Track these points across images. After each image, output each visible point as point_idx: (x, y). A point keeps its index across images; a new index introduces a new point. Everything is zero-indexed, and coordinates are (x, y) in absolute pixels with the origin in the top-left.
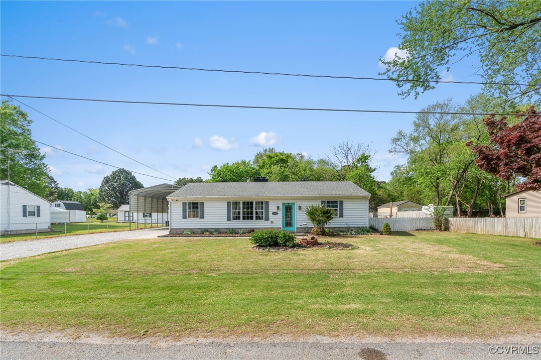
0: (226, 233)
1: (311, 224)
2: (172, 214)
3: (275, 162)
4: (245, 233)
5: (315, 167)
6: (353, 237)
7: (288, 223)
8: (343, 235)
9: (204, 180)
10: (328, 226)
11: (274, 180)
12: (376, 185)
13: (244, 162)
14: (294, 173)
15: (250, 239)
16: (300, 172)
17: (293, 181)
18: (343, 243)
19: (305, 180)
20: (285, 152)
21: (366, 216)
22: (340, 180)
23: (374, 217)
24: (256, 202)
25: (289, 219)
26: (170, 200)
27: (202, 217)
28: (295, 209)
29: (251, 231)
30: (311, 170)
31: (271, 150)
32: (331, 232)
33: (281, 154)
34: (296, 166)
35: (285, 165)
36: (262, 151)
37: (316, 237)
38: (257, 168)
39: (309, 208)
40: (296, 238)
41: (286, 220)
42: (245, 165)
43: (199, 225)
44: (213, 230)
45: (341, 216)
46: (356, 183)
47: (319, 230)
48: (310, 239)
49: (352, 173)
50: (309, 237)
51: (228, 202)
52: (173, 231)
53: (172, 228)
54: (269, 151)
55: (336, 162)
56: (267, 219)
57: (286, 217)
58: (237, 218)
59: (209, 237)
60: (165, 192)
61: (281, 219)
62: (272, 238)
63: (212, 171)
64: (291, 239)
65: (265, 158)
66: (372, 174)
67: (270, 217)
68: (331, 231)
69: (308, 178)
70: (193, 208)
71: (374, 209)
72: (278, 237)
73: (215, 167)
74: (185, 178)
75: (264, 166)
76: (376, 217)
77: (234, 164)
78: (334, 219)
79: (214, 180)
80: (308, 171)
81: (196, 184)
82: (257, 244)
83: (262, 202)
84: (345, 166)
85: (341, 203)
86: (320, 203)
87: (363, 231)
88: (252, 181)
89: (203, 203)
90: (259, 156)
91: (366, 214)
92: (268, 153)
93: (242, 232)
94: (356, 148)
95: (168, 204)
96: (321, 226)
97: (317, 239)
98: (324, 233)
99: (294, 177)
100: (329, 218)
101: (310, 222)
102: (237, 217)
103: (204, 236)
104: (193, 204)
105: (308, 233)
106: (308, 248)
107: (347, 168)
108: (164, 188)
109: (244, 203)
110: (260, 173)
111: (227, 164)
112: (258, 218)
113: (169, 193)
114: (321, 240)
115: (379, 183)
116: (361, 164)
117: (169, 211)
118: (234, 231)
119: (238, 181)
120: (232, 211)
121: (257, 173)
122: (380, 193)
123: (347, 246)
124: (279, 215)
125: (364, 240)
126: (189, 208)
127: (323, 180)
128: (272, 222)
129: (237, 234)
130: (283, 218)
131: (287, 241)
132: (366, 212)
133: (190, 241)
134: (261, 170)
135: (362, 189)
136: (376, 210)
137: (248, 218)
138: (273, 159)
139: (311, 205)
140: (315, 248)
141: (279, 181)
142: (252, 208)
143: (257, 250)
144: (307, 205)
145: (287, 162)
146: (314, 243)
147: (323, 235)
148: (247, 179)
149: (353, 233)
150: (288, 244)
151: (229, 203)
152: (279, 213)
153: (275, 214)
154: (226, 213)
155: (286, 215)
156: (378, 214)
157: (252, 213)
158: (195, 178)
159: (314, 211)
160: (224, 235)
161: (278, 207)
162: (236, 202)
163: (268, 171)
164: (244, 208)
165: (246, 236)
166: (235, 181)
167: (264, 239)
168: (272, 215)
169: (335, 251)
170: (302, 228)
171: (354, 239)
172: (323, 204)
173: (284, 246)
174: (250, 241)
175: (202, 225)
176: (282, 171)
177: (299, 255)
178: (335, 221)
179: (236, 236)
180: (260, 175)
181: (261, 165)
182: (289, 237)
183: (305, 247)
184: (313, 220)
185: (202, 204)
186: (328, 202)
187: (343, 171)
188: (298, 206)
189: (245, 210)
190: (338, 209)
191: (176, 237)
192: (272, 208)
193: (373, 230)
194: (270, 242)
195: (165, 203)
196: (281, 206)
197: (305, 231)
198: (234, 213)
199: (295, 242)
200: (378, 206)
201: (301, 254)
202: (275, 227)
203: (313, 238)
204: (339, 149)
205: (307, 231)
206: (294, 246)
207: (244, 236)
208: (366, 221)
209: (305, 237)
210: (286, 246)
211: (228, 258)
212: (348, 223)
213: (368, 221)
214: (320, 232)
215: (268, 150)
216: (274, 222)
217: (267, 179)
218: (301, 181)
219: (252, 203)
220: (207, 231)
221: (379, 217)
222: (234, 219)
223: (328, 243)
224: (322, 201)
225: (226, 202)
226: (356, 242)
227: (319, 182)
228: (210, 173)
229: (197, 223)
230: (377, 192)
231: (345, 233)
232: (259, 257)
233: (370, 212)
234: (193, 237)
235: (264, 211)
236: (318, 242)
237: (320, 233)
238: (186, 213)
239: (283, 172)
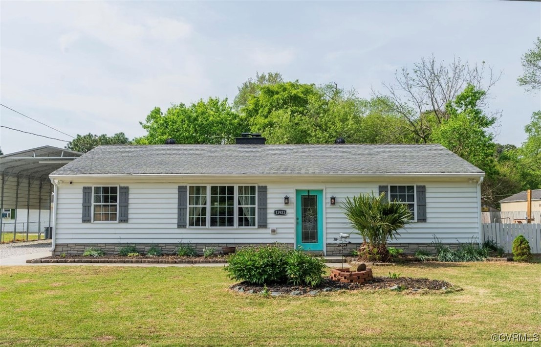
0: (174, 254)
1: (357, 237)
2: (60, 211)
3: (281, 101)
4: (216, 255)
5: (365, 114)
6: (449, 266)
7: (309, 235)
8: (428, 260)
9: (130, 140)
10: (394, 241)
11: (279, 140)
12: (495, 154)
13: (214, 103)
14: (320, 126)
15: (226, 269)
16: (333, 124)
17: (318, 142)
18: (426, 280)
19: (343, 142)
20: (301, 82)
21: (476, 220)
22: (417, 141)
23: (492, 221)
24: (240, 188)
25: (309, 225)
26: (56, 181)
27: (124, 219)
28: (324, 203)
29: (229, 250)
30: (358, 121)
31: (274, 78)
32: (401, 254)
33: (293, 85)
34: (325, 111)
35: (301, 109)
36: (255, 80)
37: (369, 265)
38: (243, 115)
39: (352, 201)
40: (325, 267)
41: (304, 228)
42: (218, 109)
43: (118, 236)
44: (147, 248)
45: (423, 219)
46: (453, 148)
47: (376, 250)
48: (356, 269)
49: (443, 127)
50: (353, 265)
51: (180, 188)
52: (60, 249)
53: (59, 242)
54: (269, 80)
55: (410, 104)
56: (263, 225)
57: (304, 221)
58: (199, 221)
59: (137, 262)
60: (47, 165)
61: (294, 226)
62: (273, 265)
63: (148, 120)
64: (316, 269)
65: (260, 94)
66: (488, 130)
67: (269, 221)
68: (401, 251)
69: (349, 137)
70: (106, 199)
71: (492, 204)
72: (287, 263)
73: (157, 111)
74: (90, 136)
75: (257, 111)
76: (497, 221)
77: (194, 106)
78: (406, 226)
79: (152, 140)
80: (351, 122)
81: (114, 148)
82: (242, 280)
83: (253, 188)
84: (428, 112)
85: (422, 190)
86: (377, 191)
87: (470, 252)
88: (230, 142)
89: (127, 188)
90: (248, 90)
91: (476, 215)
92: (267, 84)
93: (208, 252)
94: (451, 75)
95: (51, 190)
96: (379, 241)
97: (370, 271)
98: (385, 258)
99: (319, 134)
100: (397, 223)
101: (356, 231)
102: (198, 219)
103: (128, 262)
104: (106, 190)
105: (353, 256)
106: (352, 288)
107: (432, 116)
108: (45, 155)
109: (214, 189)
110: (248, 125)
111: (182, 105)
112: (244, 222)
113: (56, 167)
114: (380, 271)
115: (500, 149)
116: (464, 107)
117: (53, 205)
118: (192, 250)
119: (203, 142)
120: (188, 206)
121: (243, 125)
122: (504, 169)
123: (435, 285)
124: (288, 216)
125: (474, 273)
126: (97, 199)
127: (382, 141)
128: (273, 231)
129: (199, 256)
130: (297, 223)
131: (305, 273)
132: (475, 210)
133: (96, 271)
134: (252, 120)
135: (466, 162)
136: (498, 207)
137: (222, 223)
138: (276, 96)
139: (357, 196)
140: (368, 289)
141: (288, 143)
142: (231, 199)
143: (241, 292)
144: (348, 194)
145: (306, 102)
146: (365, 279)
147: (384, 261)
148: (221, 138)
149: (449, 256)
150: (308, 279)
151: (182, 190)
152: (288, 211)
153: (280, 213)
154: (176, 211)
155: (304, 216)
156: (502, 216)
157: (231, 212)
158: (110, 134)
159: (364, 209)
160: (170, 259)
161: (287, 198)
162: (198, 188)
163: (266, 121)
164: (213, 200)
165: (217, 262)
166: (197, 142)
167: (257, 268)
168: (273, 216)
169: (410, 297)
170: (339, 245)
171: (451, 271)
172: (383, 193)
173: (300, 284)
174: (227, 273)
175: (122, 236)
176: (296, 121)
177: (332, 304)
178: (409, 231)
179: (196, 262)
180: (249, 130)
181: (251, 108)
182: (311, 264)
183: (345, 287)
184: (362, 227)
185: (125, 190)
186: (393, 188)
187: (424, 121)
188: (330, 196)
189: (217, 205)
190: (415, 203)
191: (65, 262)
192: (274, 201)
193: (491, 250)
194: (270, 275)
195: (46, 187)
196: (293, 196)
197: (345, 252)
198: (192, 211)
199: (323, 275)
200: (501, 198)
201: (340, 304)
202: (280, 241)
203: (362, 268)
204: (414, 76)
205: (347, 251)
206: (320, 286)
207: (214, 262)
208: (476, 231)
209: (346, 265)
210: (303, 283)
211: (178, 310)
212: (438, 236)
213: (479, 231)
214: (378, 253)
215: (267, 77)
216: (279, 231)
217: (264, 139)
218: (336, 142)
219: (231, 190)
220: (134, 250)
221: (504, 222)
222: (191, 224)
223: (395, 279)
224: (380, 187)
225: (177, 186)
226: (456, 277)
227: (373, 147)
228: (145, 123)
229: (113, 231)
230: (498, 167)
231: (430, 257)
232: (245, 310)
233: (483, 210)
234: (104, 262)
235: (256, 206)
236: (374, 275)
237: (377, 257)
238: (89, 210)
239: (296, 124)
